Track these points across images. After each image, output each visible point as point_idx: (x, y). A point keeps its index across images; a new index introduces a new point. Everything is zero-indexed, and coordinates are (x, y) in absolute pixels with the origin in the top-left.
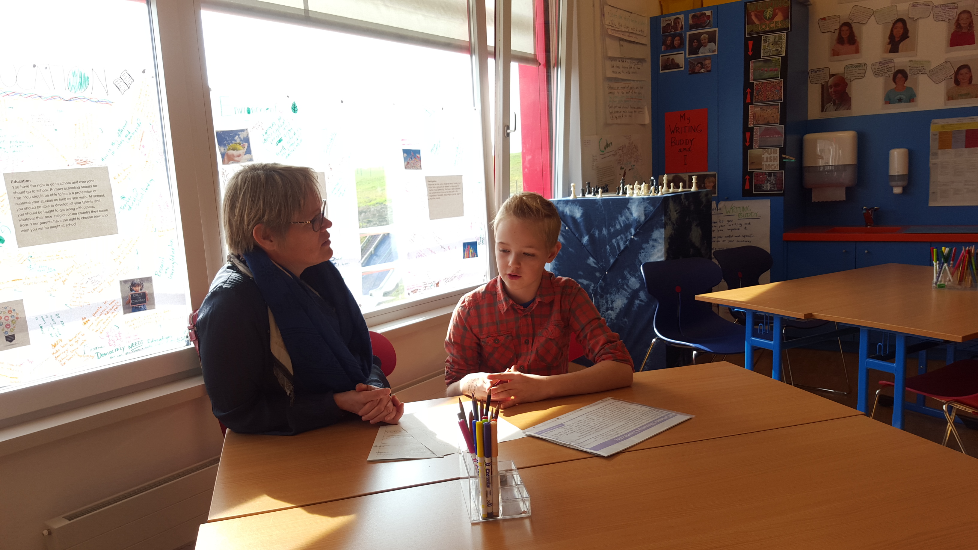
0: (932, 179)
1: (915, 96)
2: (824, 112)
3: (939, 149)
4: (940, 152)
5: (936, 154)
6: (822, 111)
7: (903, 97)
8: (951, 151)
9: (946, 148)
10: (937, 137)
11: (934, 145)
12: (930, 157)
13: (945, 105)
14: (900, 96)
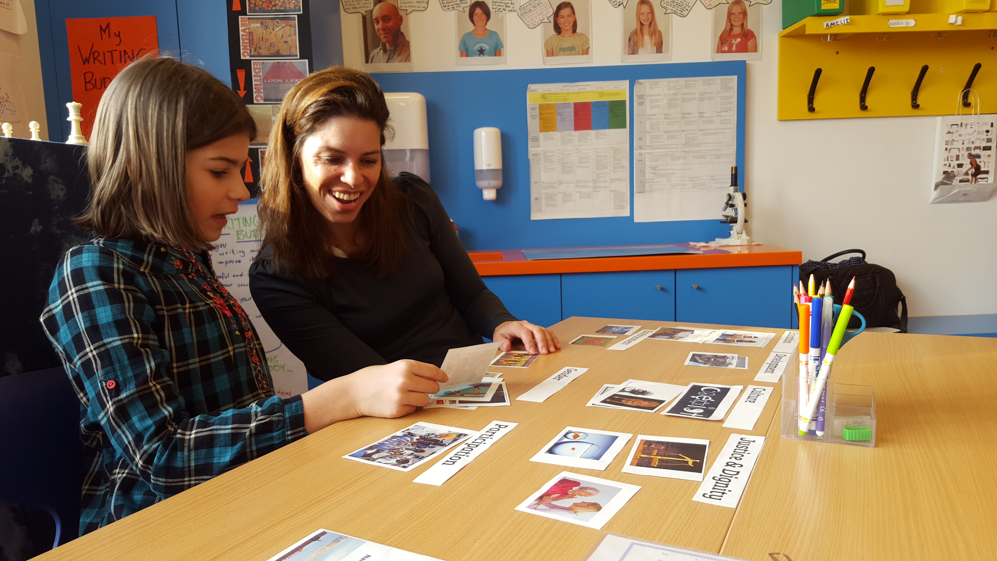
0: (534, 178)
1: (503, 47)
2: (369, 64)
3: (541, 131)
4: (542, 135)
5: (536, 139)
6: (367, 62)
7: (486, 47)
8: (556, 135)
9: (549, 131)
10: (537, 112)
11: (533, 124)
12: (530, 144)
13: (544, 63)
14: (482, 45)
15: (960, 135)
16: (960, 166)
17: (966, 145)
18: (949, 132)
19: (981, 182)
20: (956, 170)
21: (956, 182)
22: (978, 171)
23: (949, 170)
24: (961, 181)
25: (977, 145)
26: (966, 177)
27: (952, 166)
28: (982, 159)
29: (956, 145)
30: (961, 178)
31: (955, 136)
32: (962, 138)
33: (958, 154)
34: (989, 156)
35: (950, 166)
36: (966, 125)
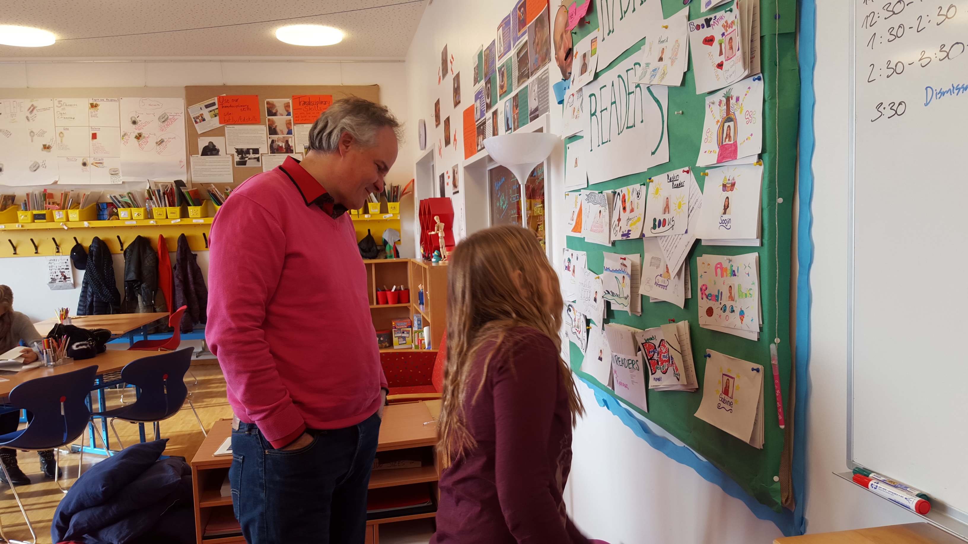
15: (55, 264)
16: (57, 276)
17: (58, 268)
18: (49, 263)
19: (68, 282)
20: (56, 277)
21: (57, 281)
22: (65, 278)
23: (53, 277)
24: (59, 281)
25: (63, 267)
26: (61, 280)
27: (54, 275)
28: (66, 273)
29: (53, 268)
30: (59, 280)
31: (53, 264)
32: (56, 265)
33: (55, 271)
34: (69, 272)
35: (53, 276)
36: (56, 260)
